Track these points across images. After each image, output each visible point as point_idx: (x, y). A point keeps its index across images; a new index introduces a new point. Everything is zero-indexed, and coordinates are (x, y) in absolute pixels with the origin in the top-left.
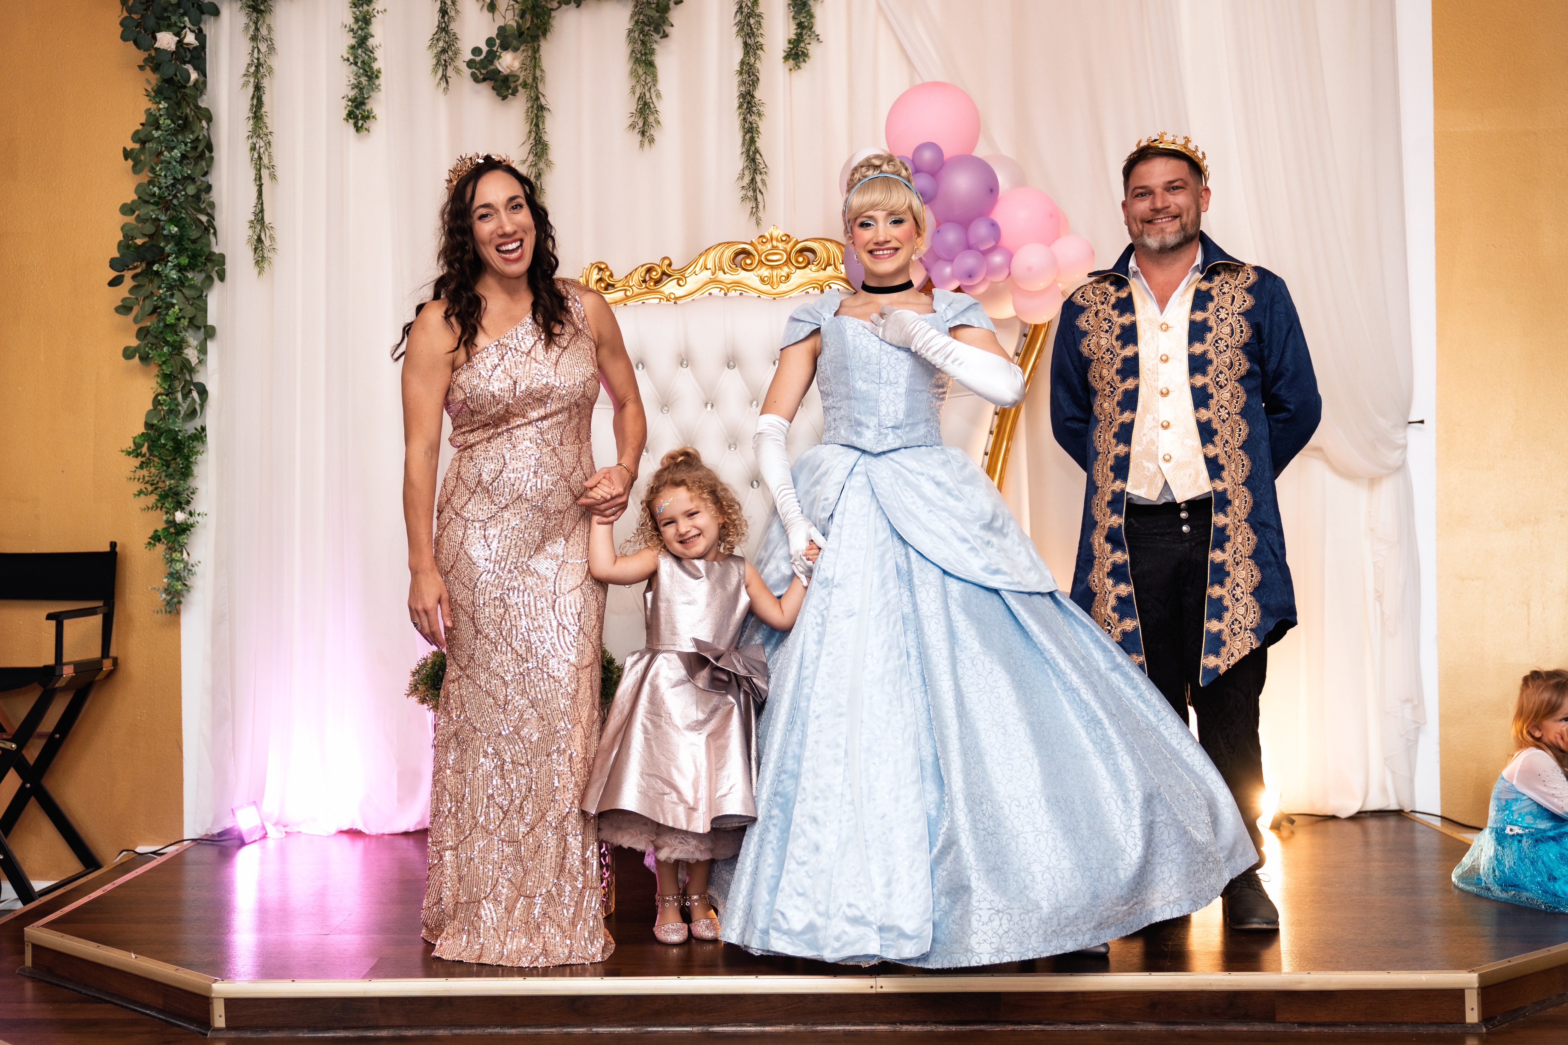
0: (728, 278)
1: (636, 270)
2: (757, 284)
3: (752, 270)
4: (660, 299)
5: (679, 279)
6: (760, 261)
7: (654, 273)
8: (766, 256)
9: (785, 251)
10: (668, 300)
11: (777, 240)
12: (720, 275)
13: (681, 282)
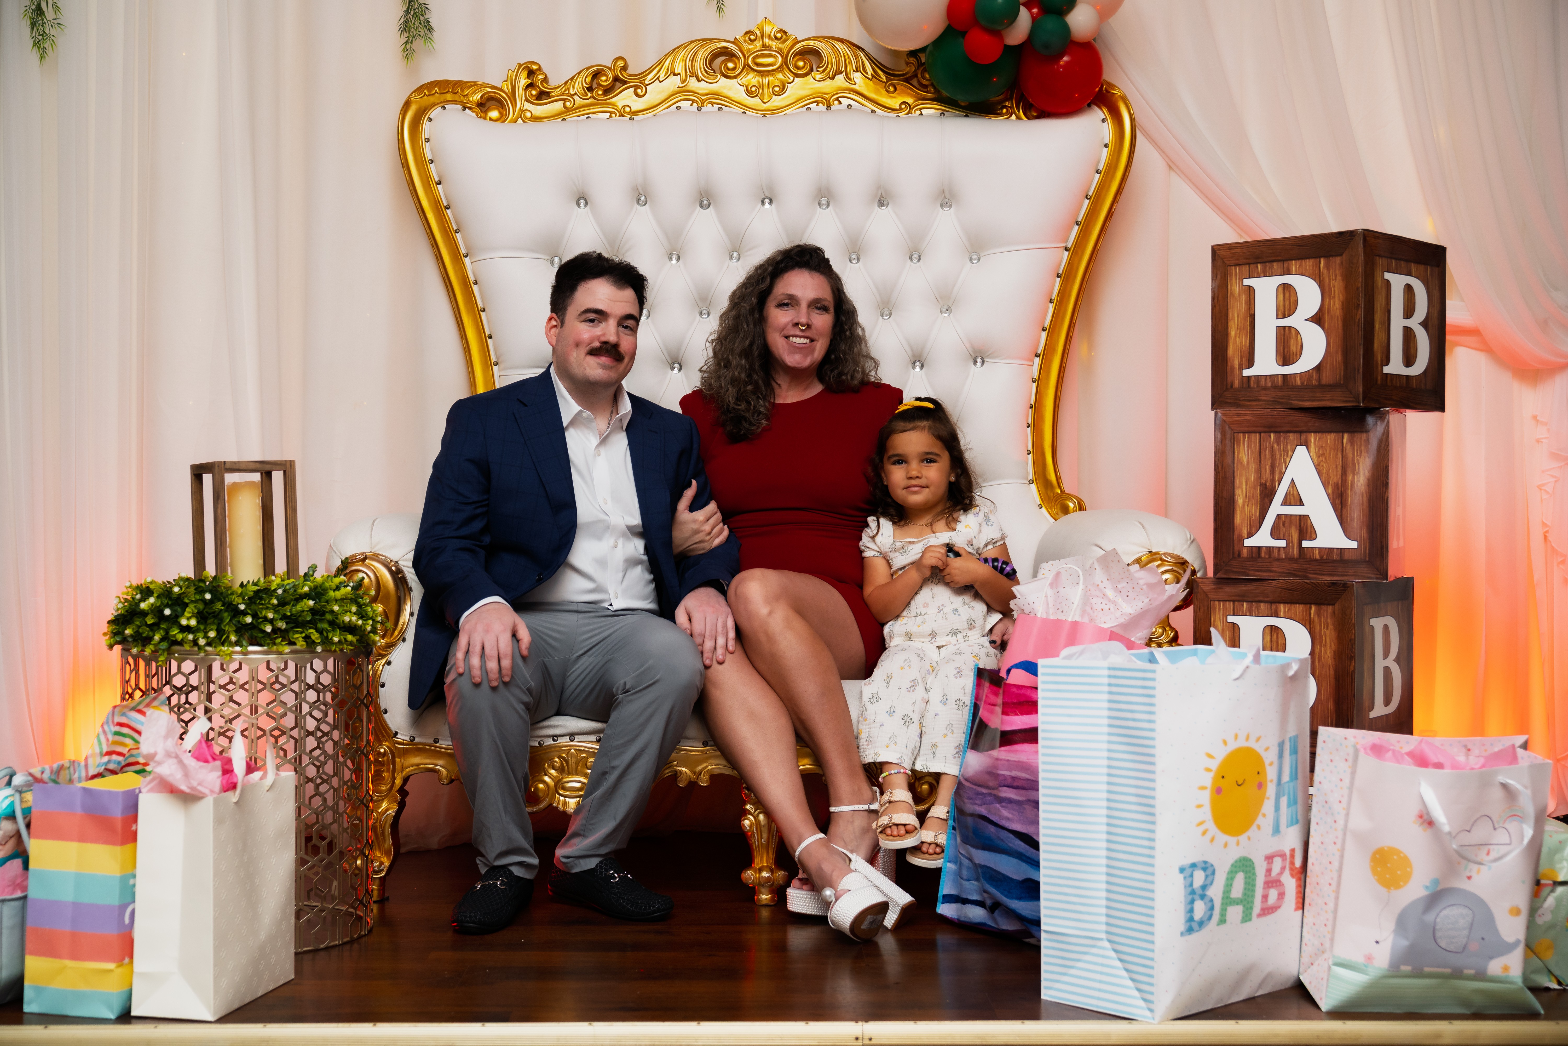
0: (702, 87)
1: (579, 73)
2: (740, 95)
3: (735, 77)
4: (611, 113)
5: (636, 87)
6: (746, 65)
7: (604, 78)
8: (754, 58)
9: (780, 51)
10: (621, 115)
11: (769, 38)
12: (693, 83)
13: (639, 91)
